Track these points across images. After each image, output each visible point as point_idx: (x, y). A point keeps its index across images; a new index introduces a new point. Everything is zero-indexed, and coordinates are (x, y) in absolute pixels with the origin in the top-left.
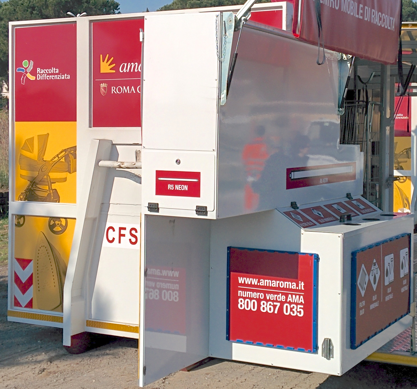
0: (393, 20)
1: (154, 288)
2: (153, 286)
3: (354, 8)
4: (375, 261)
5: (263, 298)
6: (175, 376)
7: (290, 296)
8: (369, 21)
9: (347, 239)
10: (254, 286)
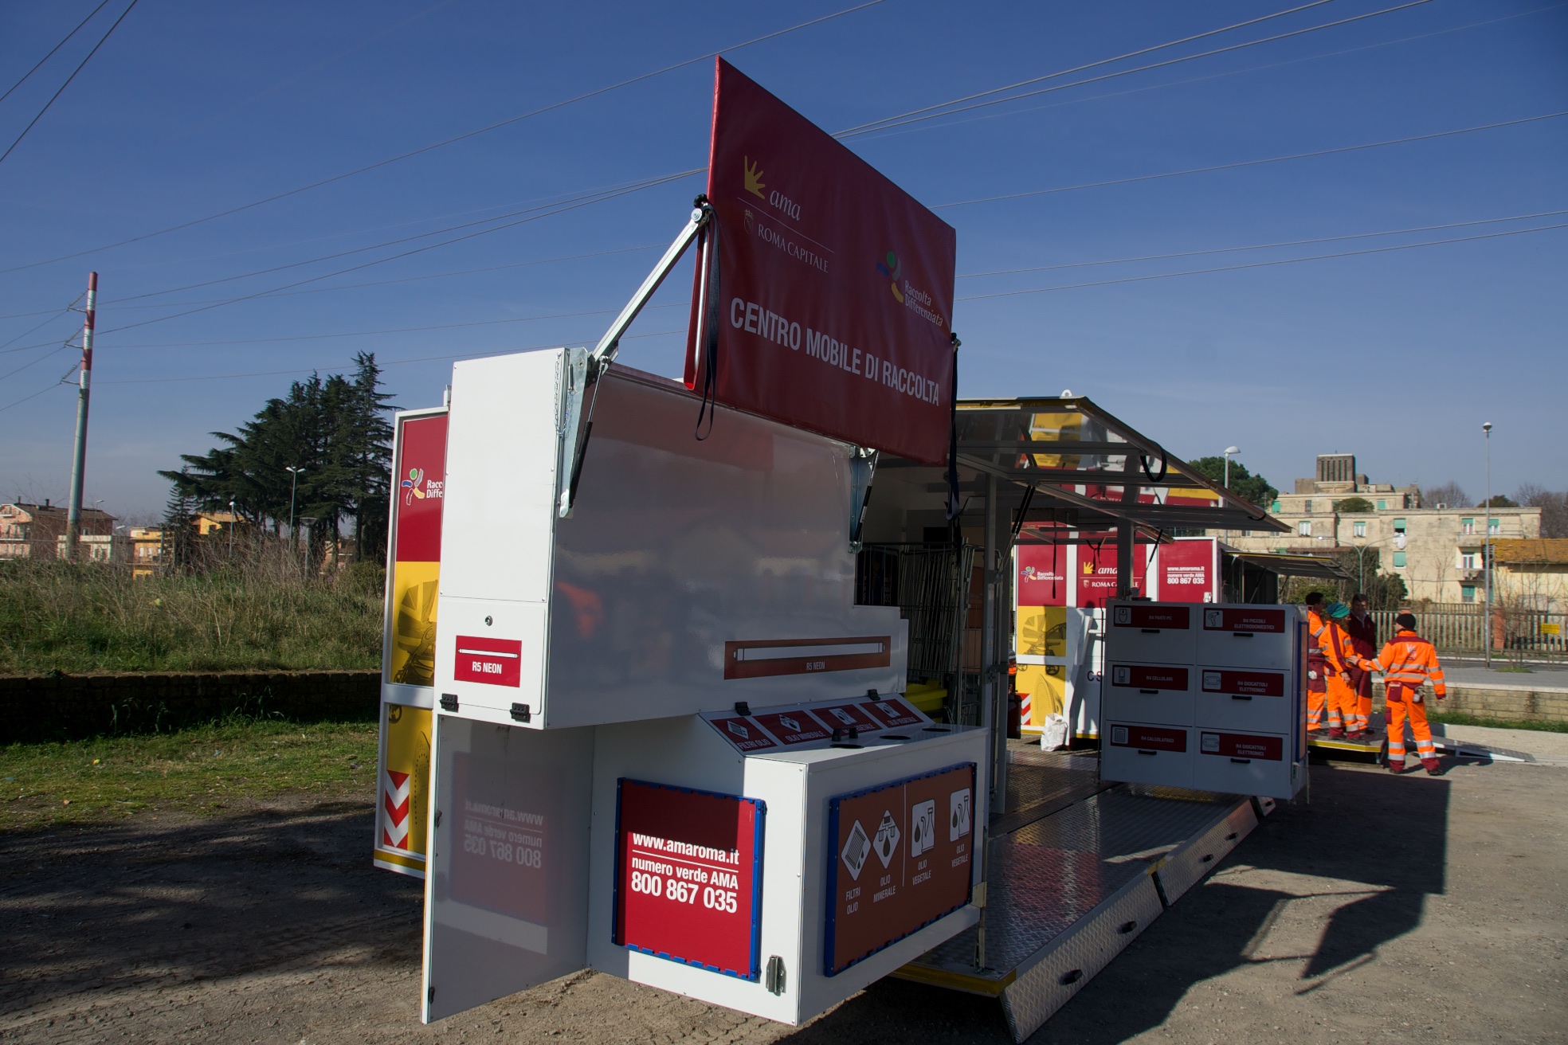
0: (934, 387)
1: (506, 841)
2: (504, 837)
3: (839, 353)
4: (887, 814)
5: (670, 874)
6: (588, 981)
7: (715, 873)
8: (876, 379)
9: (815, 773)
10: (658, 851)
